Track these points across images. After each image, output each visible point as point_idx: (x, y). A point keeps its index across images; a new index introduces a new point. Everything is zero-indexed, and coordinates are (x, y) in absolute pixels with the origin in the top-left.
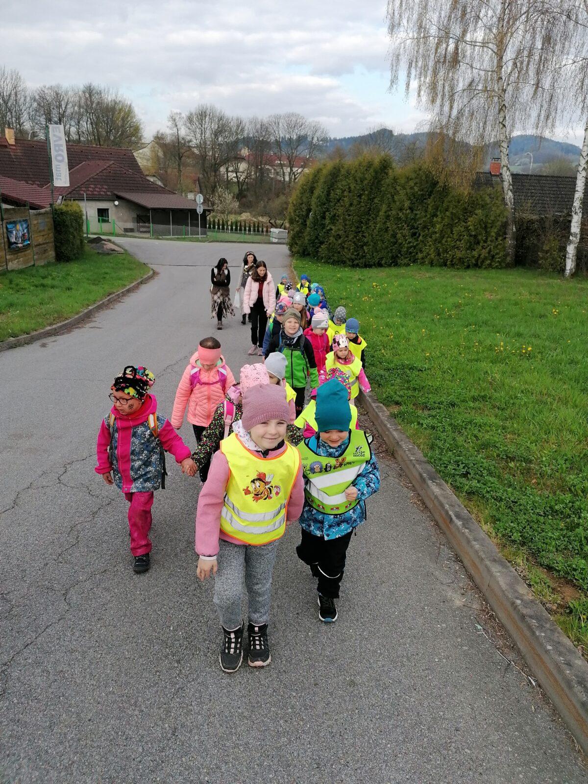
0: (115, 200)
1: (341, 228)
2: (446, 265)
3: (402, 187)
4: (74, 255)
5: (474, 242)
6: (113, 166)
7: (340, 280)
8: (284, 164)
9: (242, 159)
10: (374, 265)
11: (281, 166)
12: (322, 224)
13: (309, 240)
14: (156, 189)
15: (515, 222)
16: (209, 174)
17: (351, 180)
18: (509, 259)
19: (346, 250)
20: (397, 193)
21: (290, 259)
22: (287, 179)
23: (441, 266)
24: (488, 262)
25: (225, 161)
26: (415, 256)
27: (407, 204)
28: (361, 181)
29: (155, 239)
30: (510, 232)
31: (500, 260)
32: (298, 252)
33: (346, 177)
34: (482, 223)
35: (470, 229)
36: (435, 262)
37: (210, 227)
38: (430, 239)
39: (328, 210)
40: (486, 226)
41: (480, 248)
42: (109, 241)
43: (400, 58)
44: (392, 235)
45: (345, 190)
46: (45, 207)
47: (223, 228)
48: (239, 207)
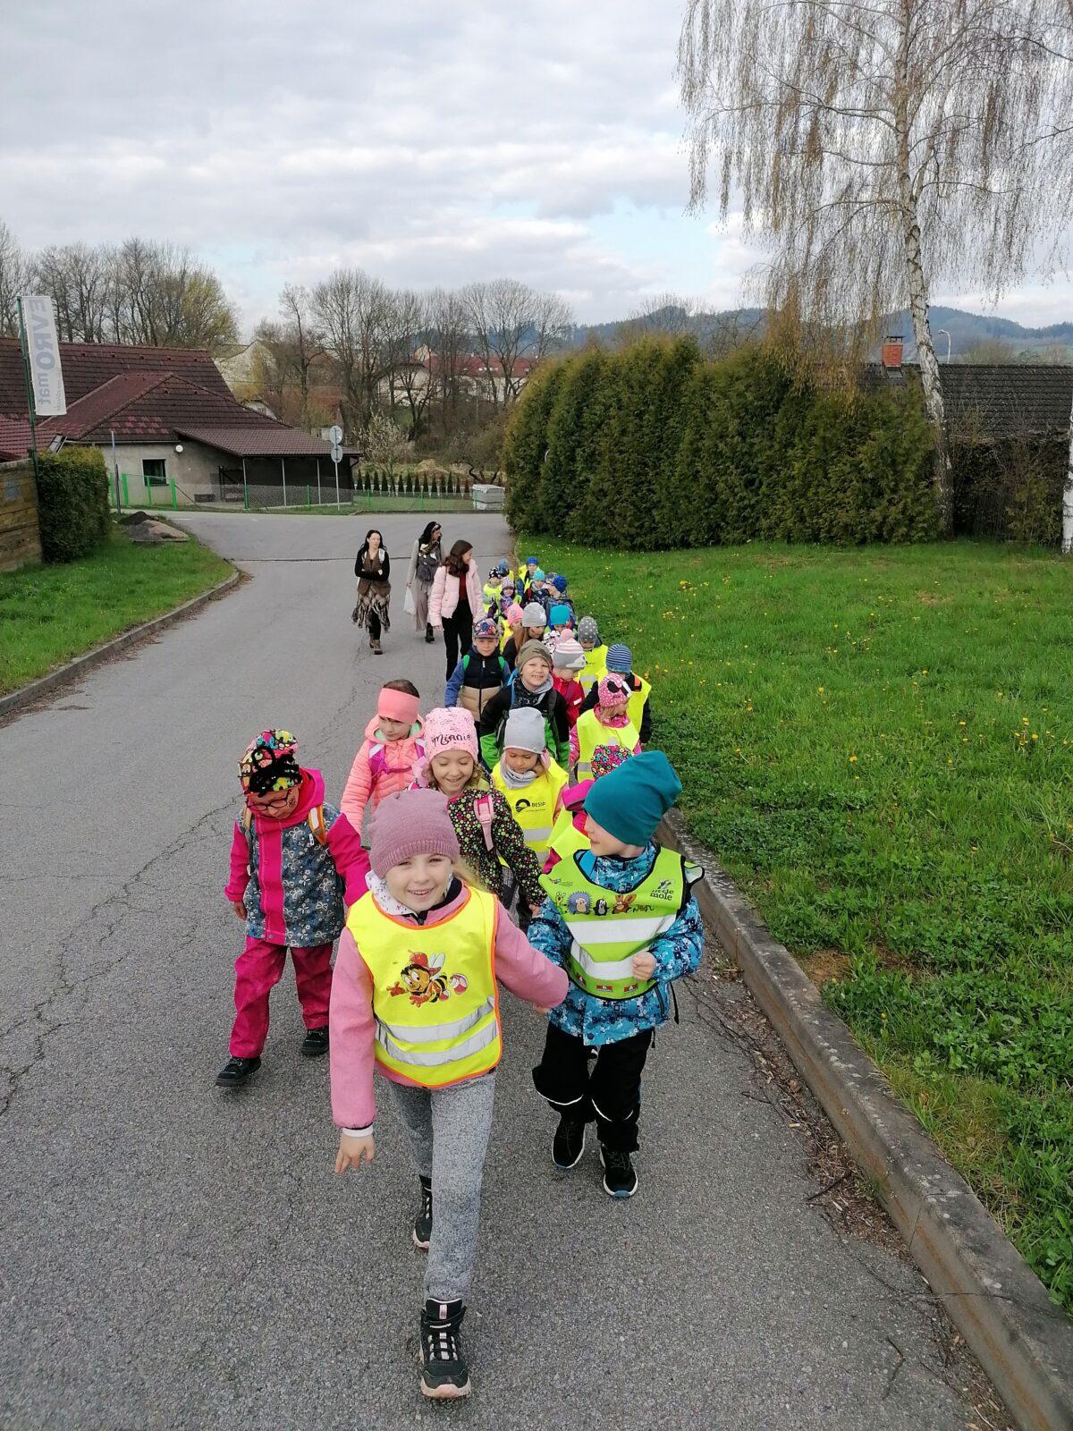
0: (178, 444)
1: (607, 476)
2: (817, 539)
3: (722, 393)
4: (82, 548)
5: (873, 492)
6: (171, 380)
7: (610, 578)
8: (494, 372)
9: (419, 366)
10: (675, 544)
11: (490, 375)
12: (571, 471)
13: (546, 503)
14: (255, 421)
15: (949, 451)
16: (358, 393)
17: (621, 386)
18: (942, 522)
19: (618, 519)
20: (711, 404)
21: (512, 538)
22: (501, 397)
23: (808, 541)
24: (903, 530)
25: (389, 371)
26: (753, 524)
27: (733, 425)
28: (640, 387)
29: (253, 512)
30: (942, 470)
31: (925, 525)
32: (525, 526)
33: (613, 381)
34: (885, 455)
35: (863, 468)
36: (795, 534)
37: (360, 487)
38: (782, 491)
39: (579, 444)
40: (894, 461)
41: (885, 503)
42: (162, 519)
43: (707, 146)
44: (706, 485)
45: (611, 406)
46: (19, 457)
47: (385, 488)
48: (416, 450)
